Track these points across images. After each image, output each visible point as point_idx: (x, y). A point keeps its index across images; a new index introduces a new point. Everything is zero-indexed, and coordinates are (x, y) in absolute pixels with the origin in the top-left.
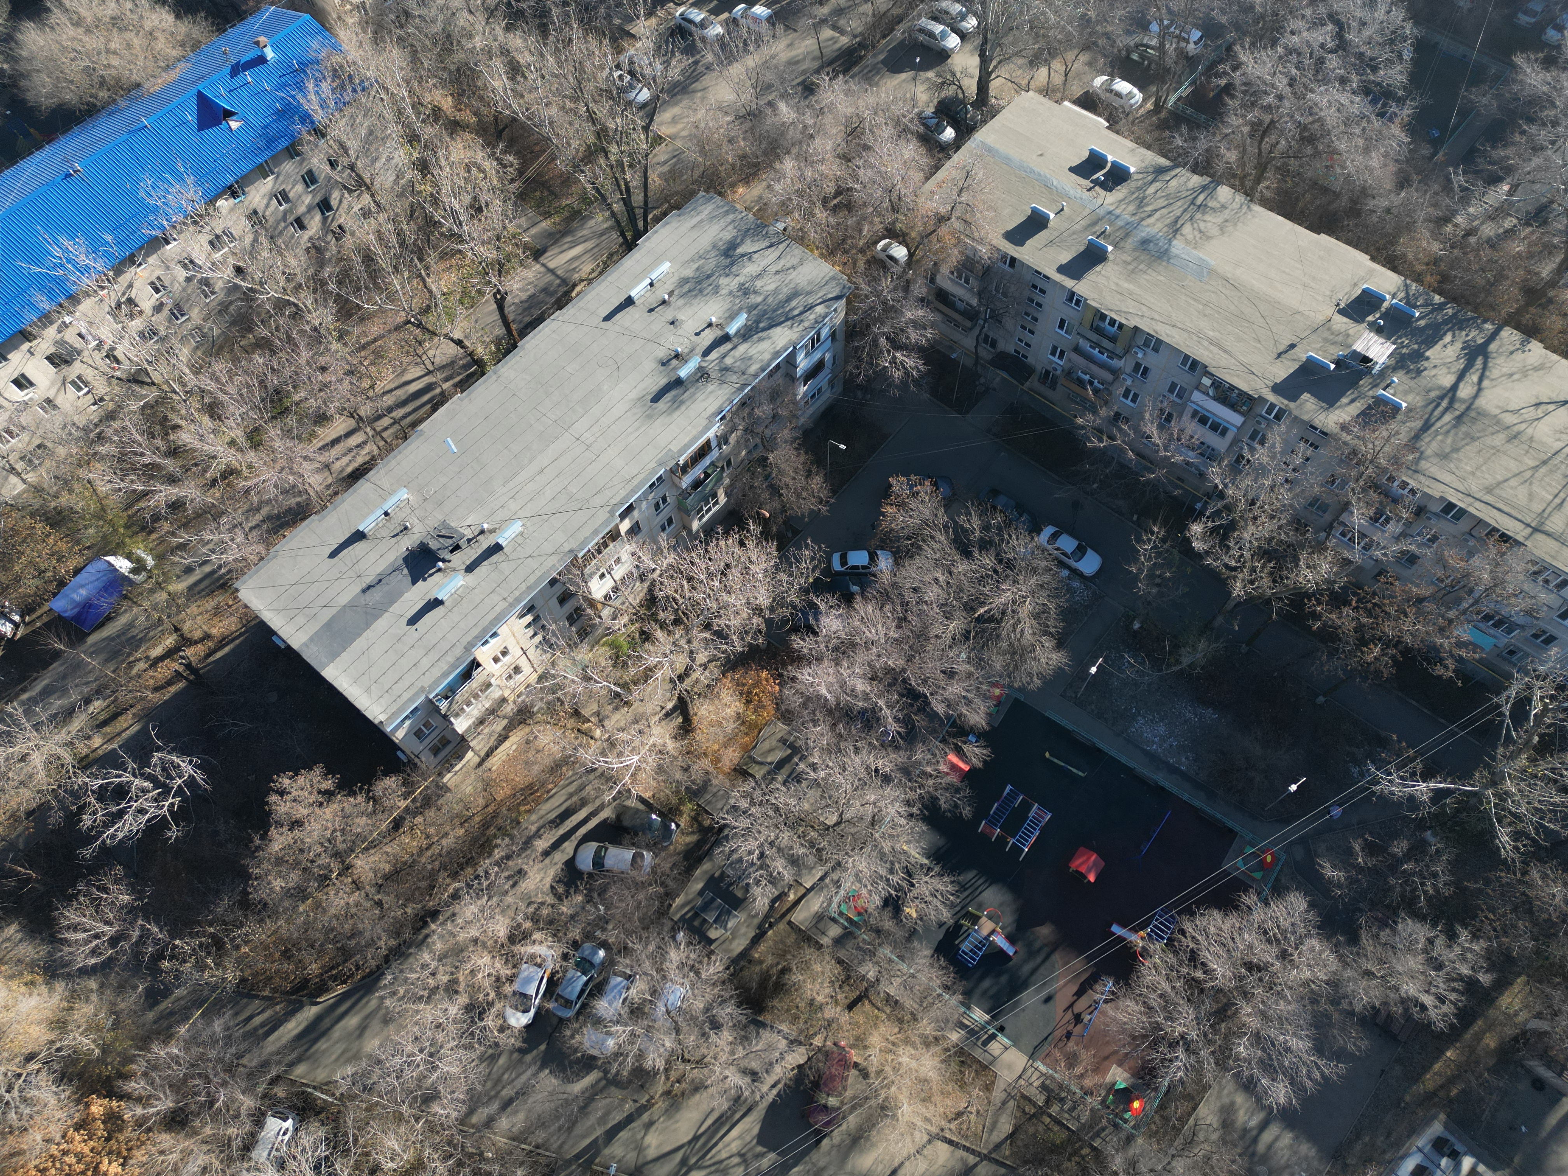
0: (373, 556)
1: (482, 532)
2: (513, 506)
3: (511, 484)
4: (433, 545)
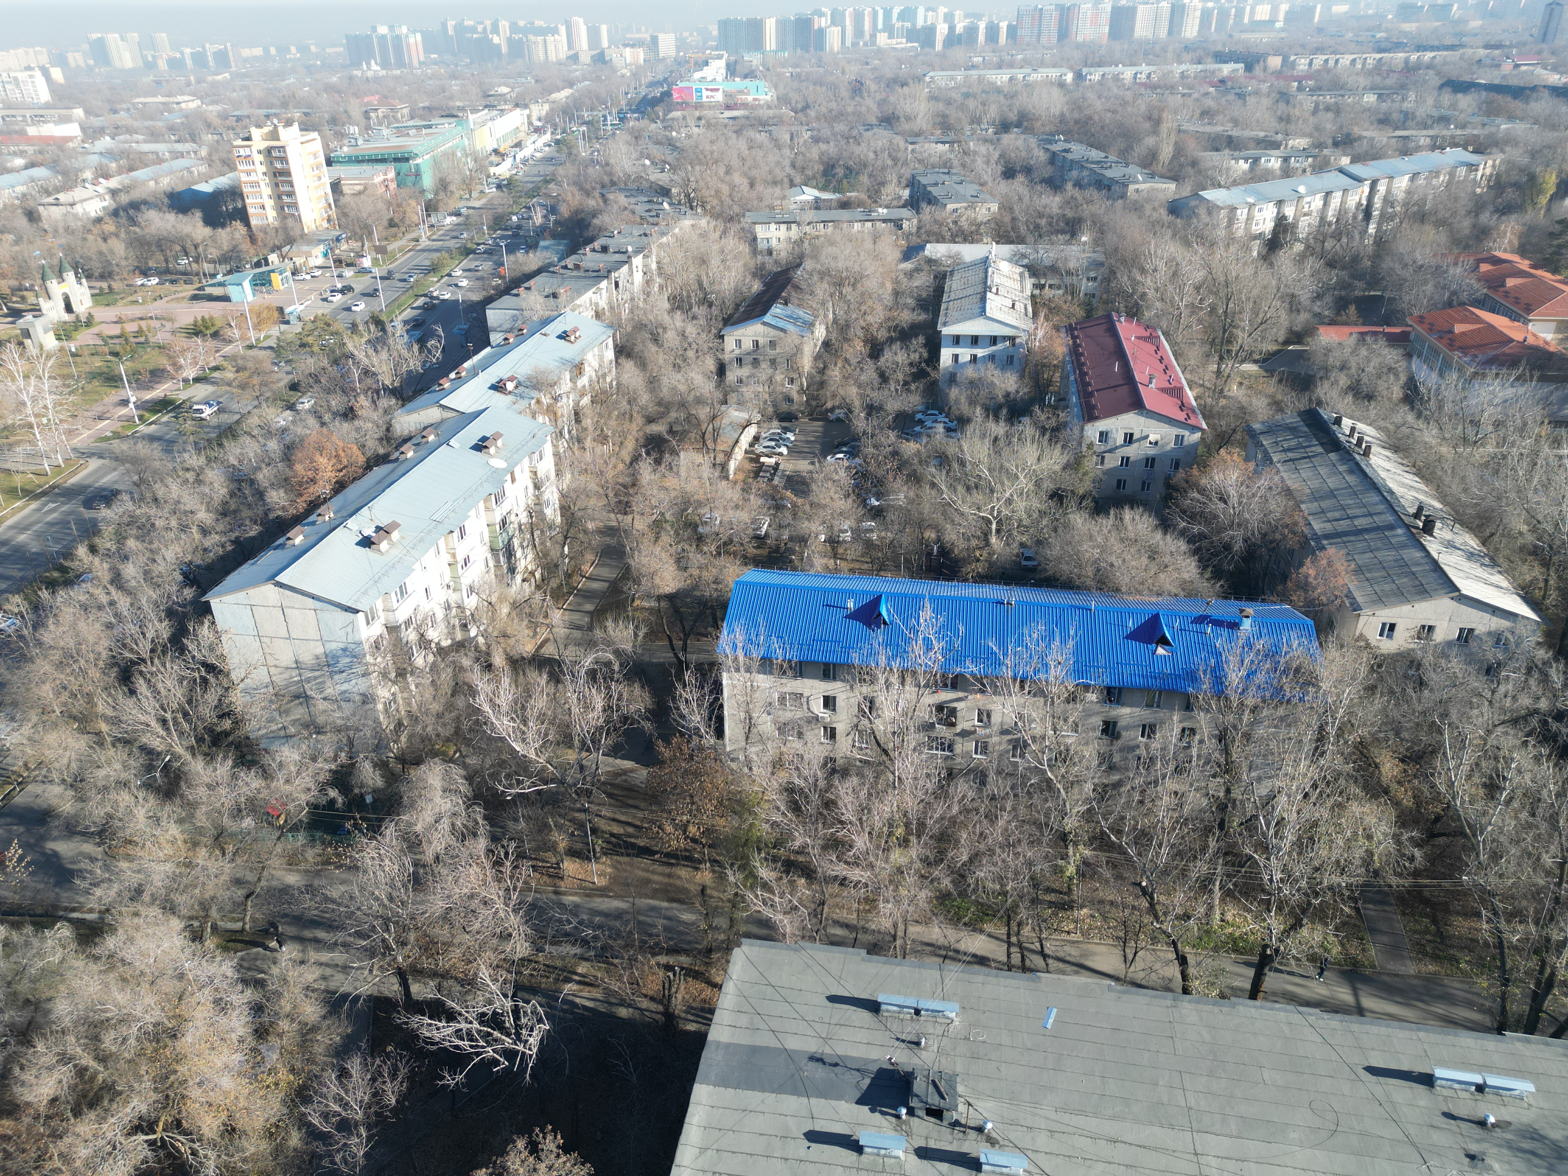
0: (862, 1036)
1: (980, 1130)
2: (1042, 1141)
3: (1066, 1118)
4: (919, 1086)
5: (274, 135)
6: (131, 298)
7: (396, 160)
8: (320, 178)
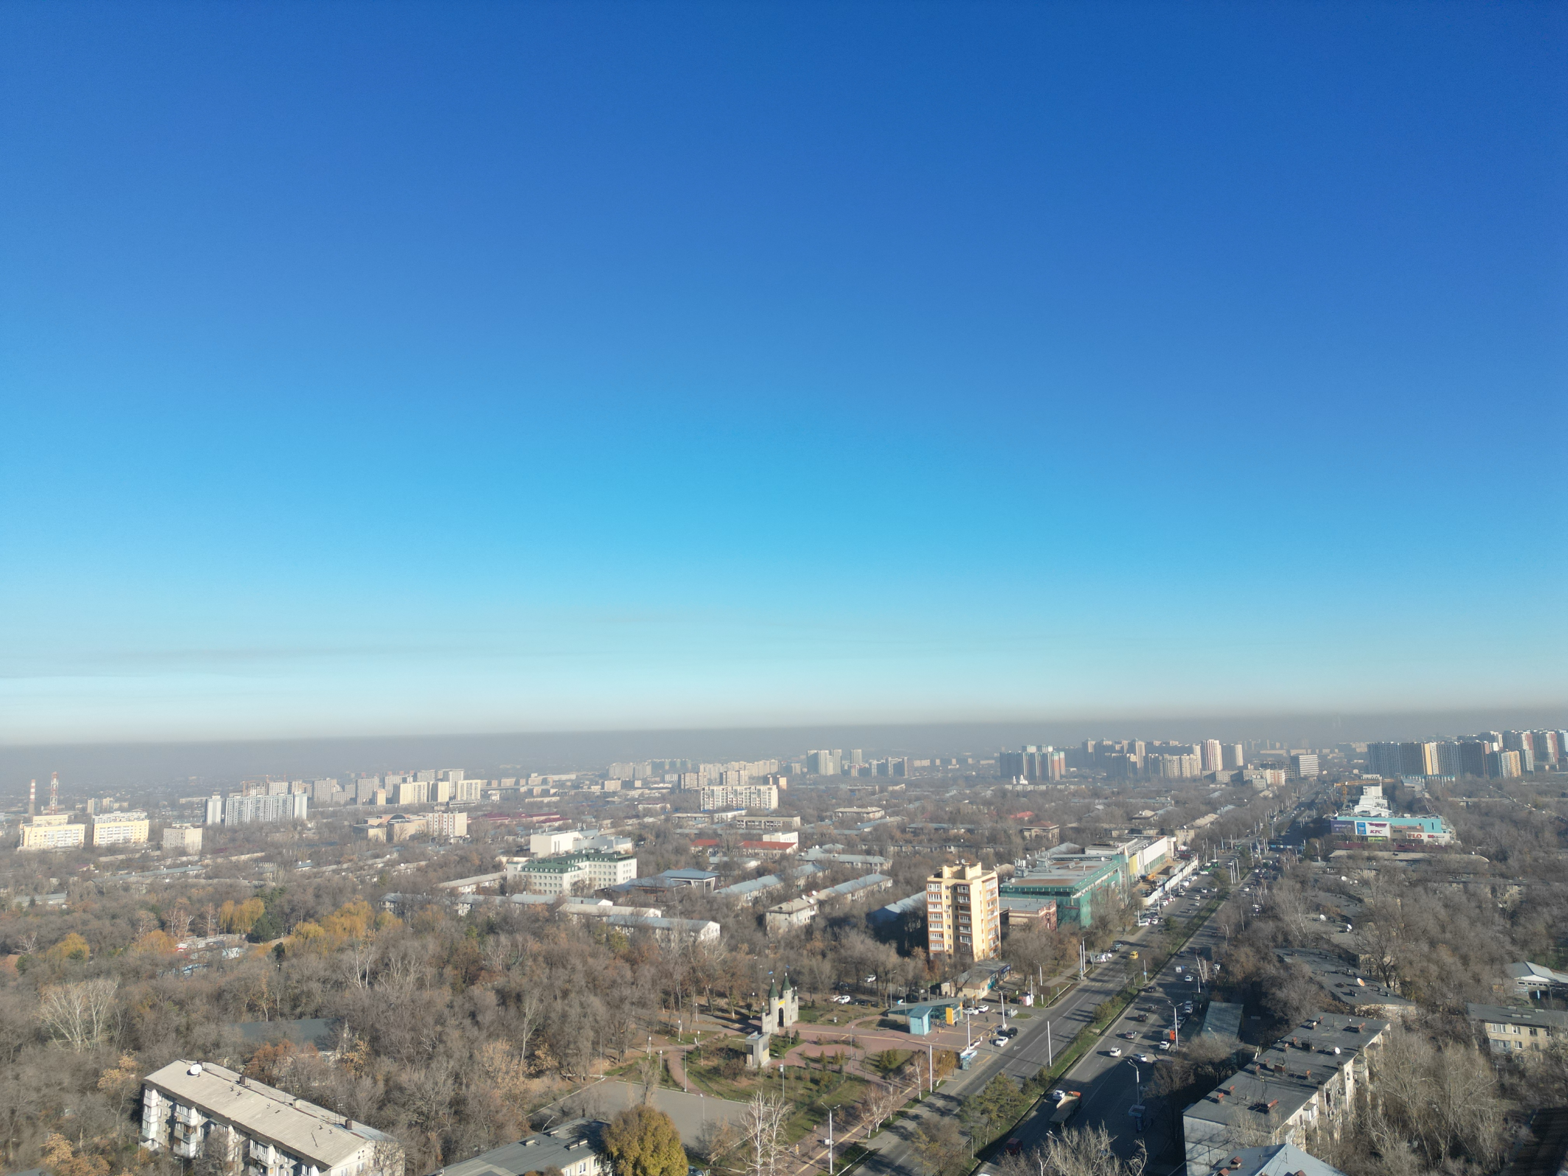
5: (961, 874)
6: (828, 1016)
7: (1058, 894)
8: (993, 912)
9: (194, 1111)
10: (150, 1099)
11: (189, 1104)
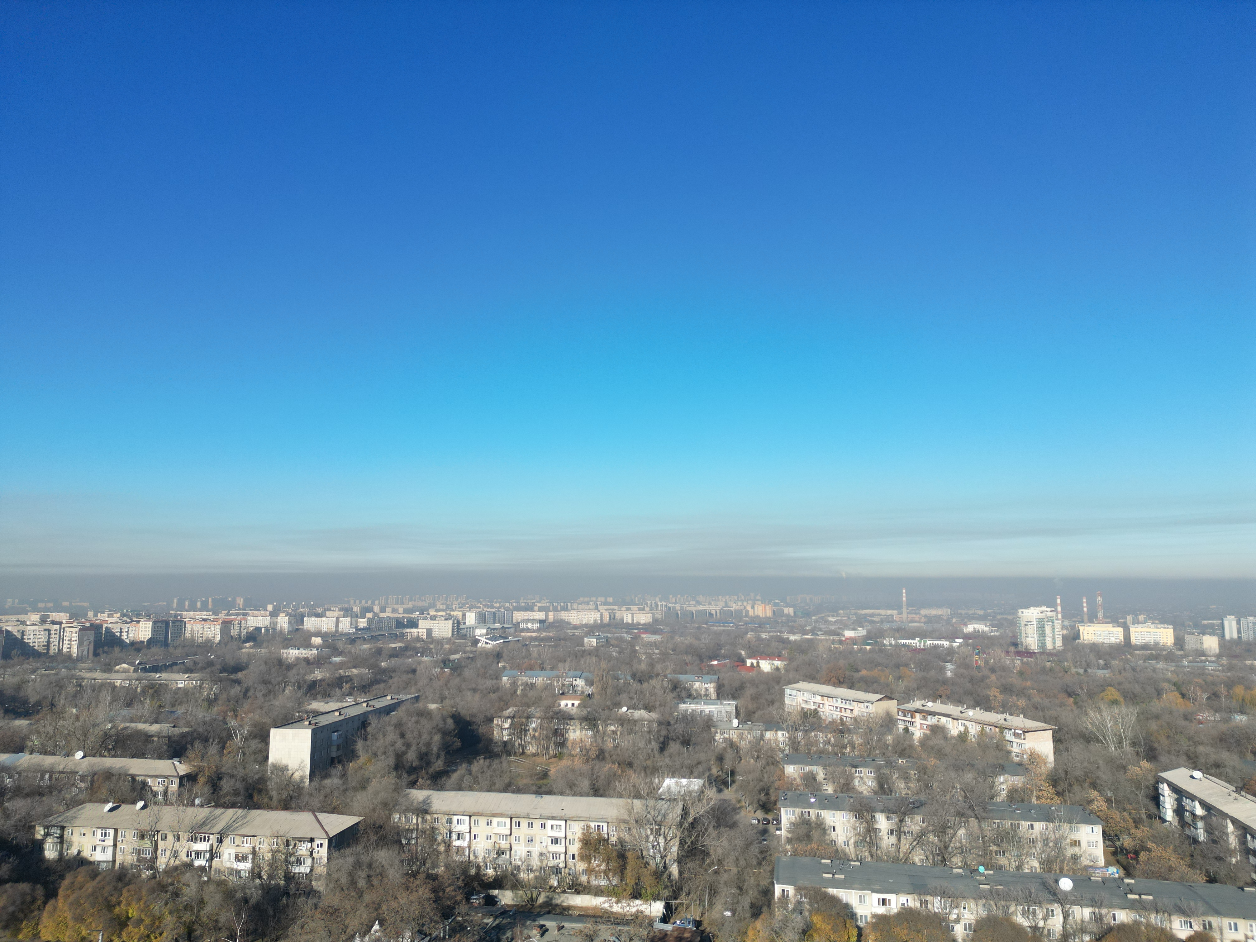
9: (1197, 804)
10: (1163, 790)
11: (1193, 798)
